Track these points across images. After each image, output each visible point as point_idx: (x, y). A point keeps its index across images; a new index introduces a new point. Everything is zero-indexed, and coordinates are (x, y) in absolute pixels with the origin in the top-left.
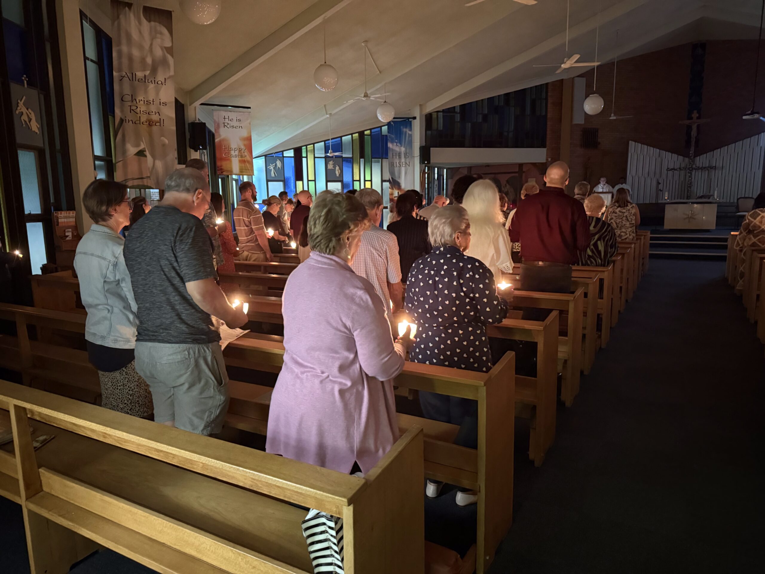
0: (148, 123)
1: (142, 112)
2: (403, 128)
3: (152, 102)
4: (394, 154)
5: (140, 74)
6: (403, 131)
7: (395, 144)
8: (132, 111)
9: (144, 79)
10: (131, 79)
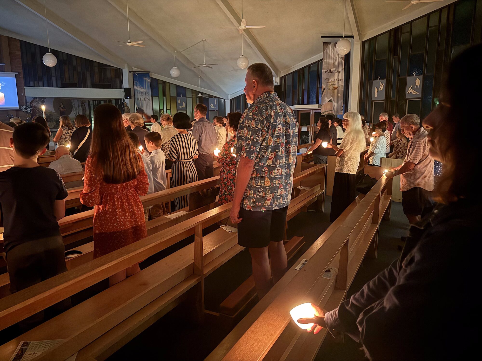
0: (334, 89)
1: (332, 85)
2: (144, 78)
3: (336, 80)
4: (139, 93)
5: (332, 70)
6: (144, 80)
7: (139, 87)
8: (328, 85)
9: (333, 72)
10: (329, 72)
